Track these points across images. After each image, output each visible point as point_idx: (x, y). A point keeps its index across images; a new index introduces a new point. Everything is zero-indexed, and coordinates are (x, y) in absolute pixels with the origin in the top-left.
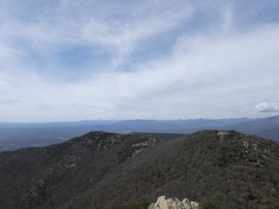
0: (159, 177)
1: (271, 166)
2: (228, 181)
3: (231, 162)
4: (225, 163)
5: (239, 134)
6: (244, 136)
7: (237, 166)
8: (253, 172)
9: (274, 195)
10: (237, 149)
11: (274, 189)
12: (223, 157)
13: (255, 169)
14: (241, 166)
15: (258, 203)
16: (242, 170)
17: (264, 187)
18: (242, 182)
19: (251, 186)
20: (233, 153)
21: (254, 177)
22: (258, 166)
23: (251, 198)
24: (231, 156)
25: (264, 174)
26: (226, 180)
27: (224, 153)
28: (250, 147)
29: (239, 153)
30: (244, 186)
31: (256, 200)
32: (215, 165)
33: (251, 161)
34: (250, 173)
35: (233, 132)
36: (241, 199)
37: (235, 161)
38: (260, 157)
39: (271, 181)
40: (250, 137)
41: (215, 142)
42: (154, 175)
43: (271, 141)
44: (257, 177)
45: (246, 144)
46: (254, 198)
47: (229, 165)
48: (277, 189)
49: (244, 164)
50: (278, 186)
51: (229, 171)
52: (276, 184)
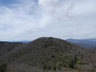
0: (20, 54)
1: (62, 46)
3: (48, 46)
7: (50, 47)
8: (56, 48)
9: (61, 55)
10: (51, 42)
11: (61, 53)
12: (46, 45)
15: (55, 58)
16: (52, 48)
17: (58, 53)
18: (51, 52)
19: (54, 53)
20: (50, 43)
22: (58, 47)
23: (53, 57)
24: (49, 44)
25: (59, 49)
26: (45, 52)
27: (47, 43)
28: (56, 41)
31: (55, 57)
32: (42, 48)
33: (55, 45)
34: (54, 49)
36: (49, 58)
38: (59, 44)
39: (61, 51)
41: (44, 40)
42: (18, 54)
44: (57, 50)
45: (54, 40)
46: (54, 57)
47: (48, 47)
48: (63, 53)
49: (53, 47)
50: (63, 52)
51: (47, 49)
52: (62, 51)
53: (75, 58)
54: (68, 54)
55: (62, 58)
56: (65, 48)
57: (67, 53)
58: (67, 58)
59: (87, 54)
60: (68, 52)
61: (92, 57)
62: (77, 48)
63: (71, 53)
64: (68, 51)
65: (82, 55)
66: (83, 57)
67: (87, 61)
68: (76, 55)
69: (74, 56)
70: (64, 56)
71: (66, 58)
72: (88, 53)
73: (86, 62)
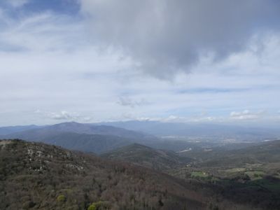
1: (52, 169)
2: (8, 194)
3: (12, 174)
4: (5, 175)
5: (23, 142)
6: (29, 144)
7: (18, 177)
8: (36, 179)
9: (53, 197)
10: (21, 158)
11: (53, 191)
12: (4, 170)
13: (37, 176)
14: (23, 176)
15: (38, 208)
16: (24, 180)
17: (44, 192)
18: (24, 192)
19: (32, 193)
20: (15, 164)
21: (36, 184)
22: (40, 172)
23: (32, 205)
24: (13, 167)
25: (45, 179)
26: (6, 193)
27: (5, 165)
28: (34, 154)
29: (22, 163)
30: (25, 195)
31: (36, 206)
33: (34, 169)
34: (33, 181)
35: (18, 140)
37: (17, 172)
38: (43, 163)
39: (51, 184)
40: (35, 144)
43: (55, 147)
44: (39, 183)
45: (30, 152)
46: (35, 204)
47: (10, 177)
48: (56, 190)
49: (27, 173)
50: (57, 187)
51: (10, 183)
52: (55, 185)
53: (86, 197)
54: (70, 191)
55: (55, 203)
56: (60, 173)
57: (67, 187)
58: (67, 203)
59: (110, 178)
60: (68, 184)
61: (118, 184)
62: (88, 168)
63: (75, 185)
64: (70, 182)
65: (100, 186)
66: (101, 191)
67: (108, 200)
68: (88, 187)
69: (82, 194)
70: (60, 197)
71: (65, 201)
72: (112, 174)
73: (107, 202)
